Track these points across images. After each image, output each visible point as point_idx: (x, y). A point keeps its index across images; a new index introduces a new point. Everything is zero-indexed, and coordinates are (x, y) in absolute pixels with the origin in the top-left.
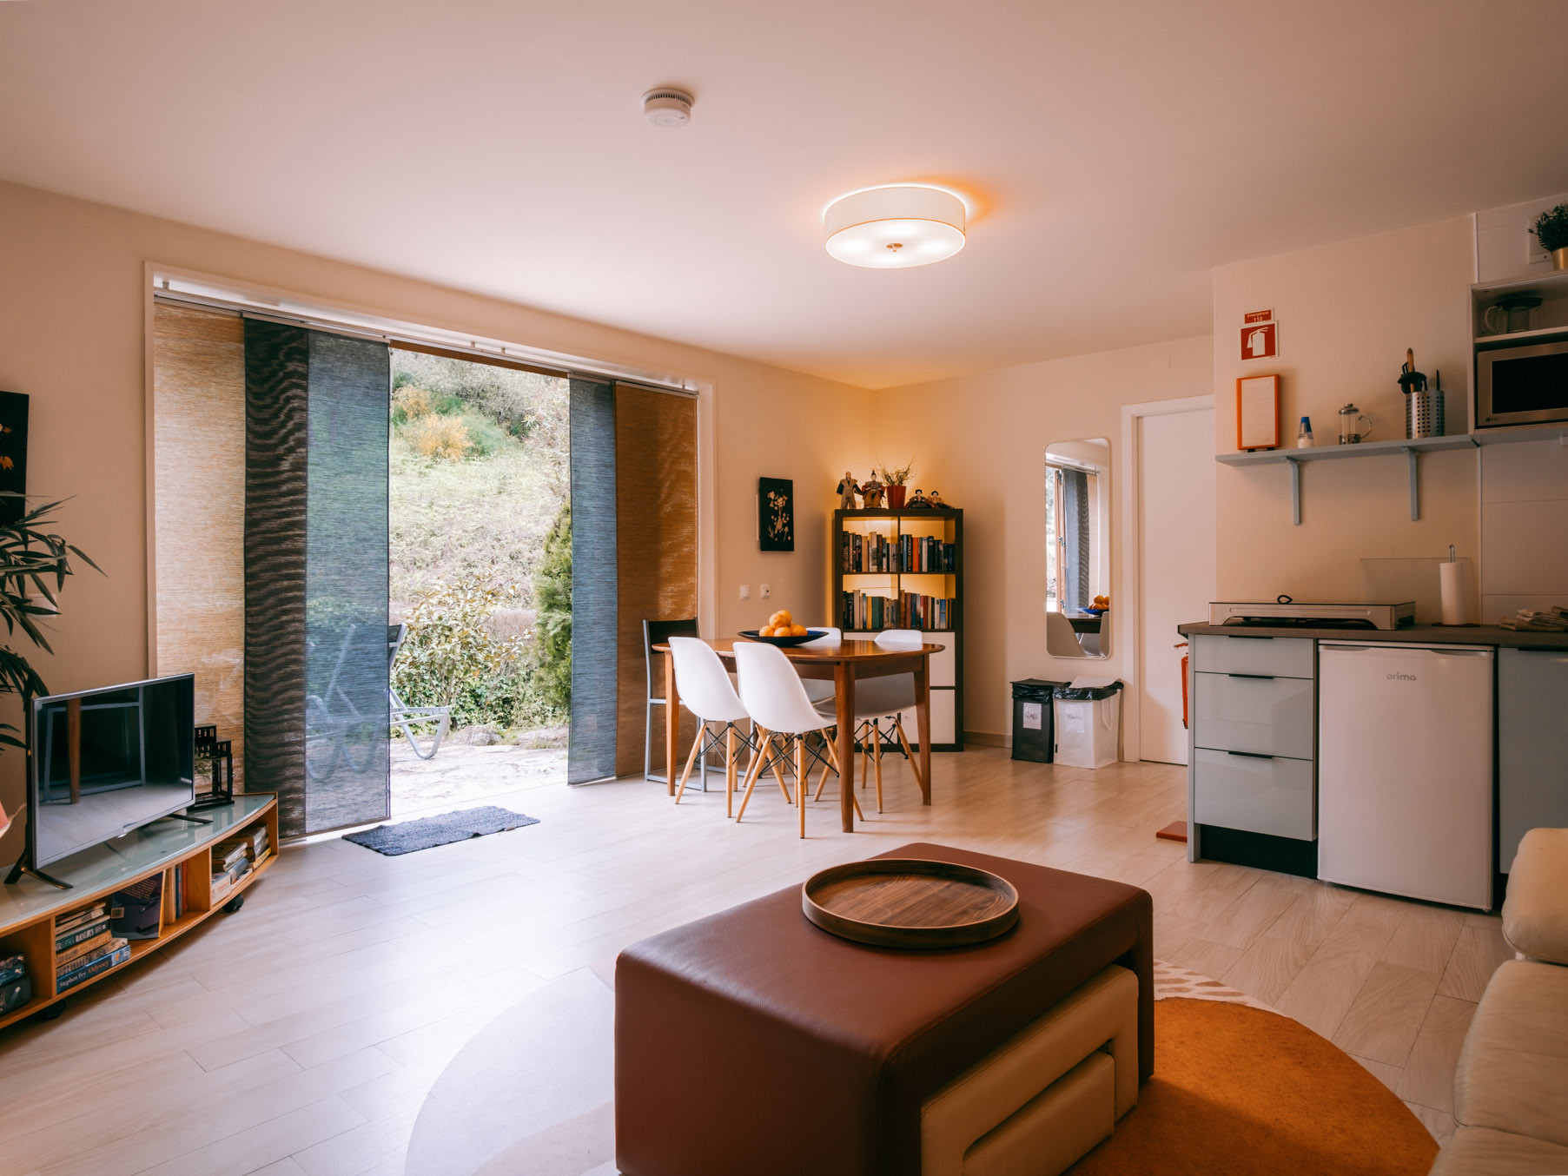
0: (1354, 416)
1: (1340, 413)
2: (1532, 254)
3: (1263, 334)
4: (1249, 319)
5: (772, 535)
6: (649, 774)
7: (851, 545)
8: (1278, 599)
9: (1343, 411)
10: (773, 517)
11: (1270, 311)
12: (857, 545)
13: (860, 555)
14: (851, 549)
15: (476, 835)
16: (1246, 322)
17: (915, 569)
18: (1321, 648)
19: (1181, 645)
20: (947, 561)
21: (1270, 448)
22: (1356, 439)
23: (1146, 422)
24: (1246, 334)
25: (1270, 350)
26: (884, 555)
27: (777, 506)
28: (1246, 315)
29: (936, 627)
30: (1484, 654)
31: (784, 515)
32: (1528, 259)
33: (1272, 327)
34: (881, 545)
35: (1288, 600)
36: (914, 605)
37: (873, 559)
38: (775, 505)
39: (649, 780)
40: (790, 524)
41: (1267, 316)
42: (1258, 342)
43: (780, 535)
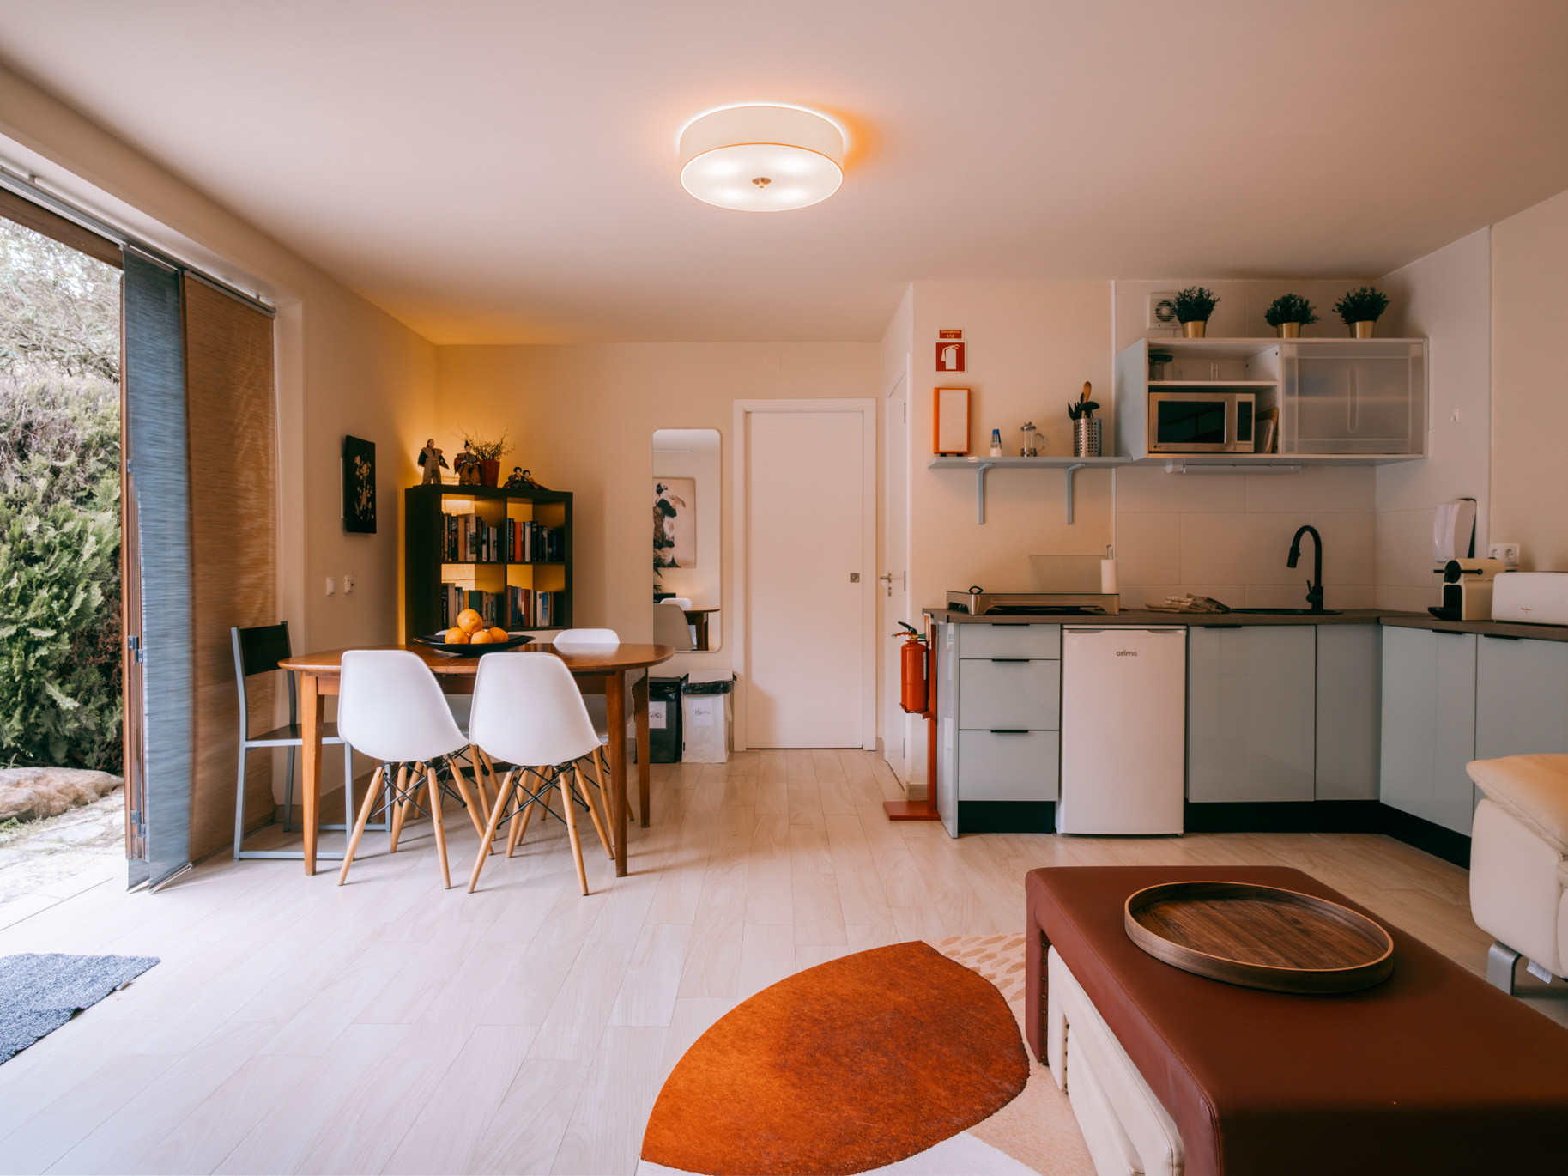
0: (1032, 433)
1: (1023, 429)
2: (1152, 321)
3: (955, 351)
4: (943, 335)
5: (358, 512)
6: (241, 850)
7: (446, 528)
8: (970, 590)
9: (1025, 428)
10: (358, 489)
11: (960, 331)
12: (454, 528)
13: (456, 541)
14: (446, 533)
15: (78, 1012)
16: (941, 337)
17: (518, 558)
18: (1065, 632)
19: (900, 634)
20: (550, 550)
21: (960, 454)
22: (1034, 453)
23: (753, 416)
24: (940, 348)
25: (960, 366)
26: (483, 542)
27: (362, 474)
28: (941, 331)
29: (539, 624)
30: (1180, 632)
31: (368, 487)
32: (1148, 326)
33: (962, 346)
34: (480, 528)
35: (979, 590)
36: (515, 600)
37: (471, 546)
38: (361, 474)
39: (241, 859)
40: (372, 499)
41: (958, 335)
42: (950, 357)
43: (365, 512)
